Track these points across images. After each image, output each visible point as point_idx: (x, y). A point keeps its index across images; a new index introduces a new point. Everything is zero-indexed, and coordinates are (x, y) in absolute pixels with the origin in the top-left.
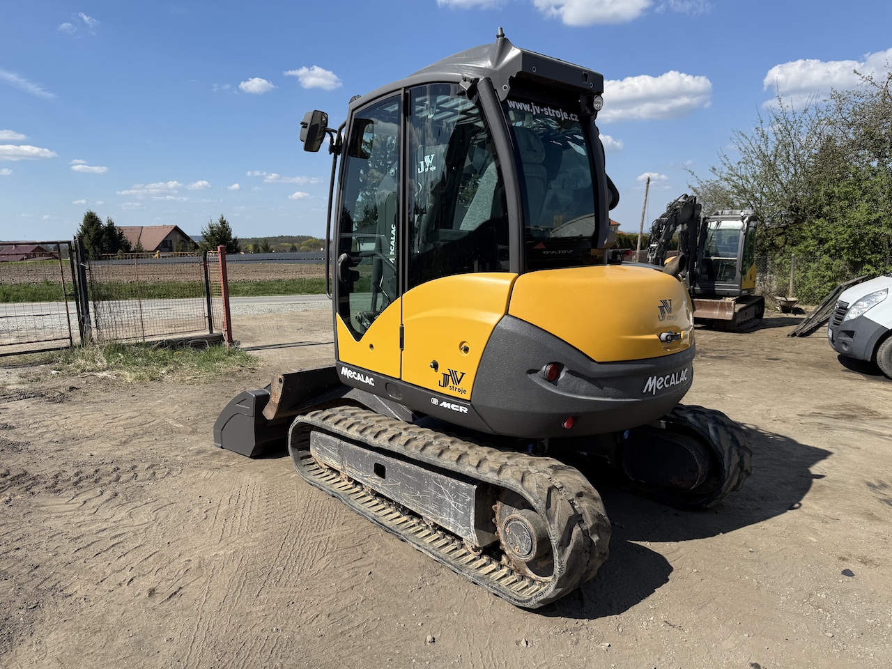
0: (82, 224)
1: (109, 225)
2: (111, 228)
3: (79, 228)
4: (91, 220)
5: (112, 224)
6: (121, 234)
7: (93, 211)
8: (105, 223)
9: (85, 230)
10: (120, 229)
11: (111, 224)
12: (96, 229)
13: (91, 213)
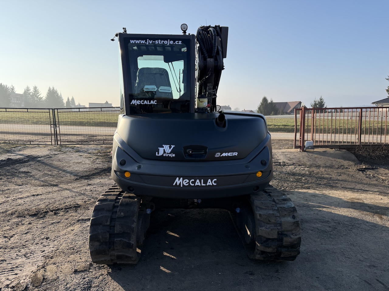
0: (261, 101)
1: (271, 102)
2: (272, 103)
3: (260, 103)
4: (265, 100)
5: (272, 101)
6: (275, 105)
7: (266, 96)
8: (269, 101)
9: (262, 104)
10: (275, 103)
12: (266, 103)
13: (265, 97)
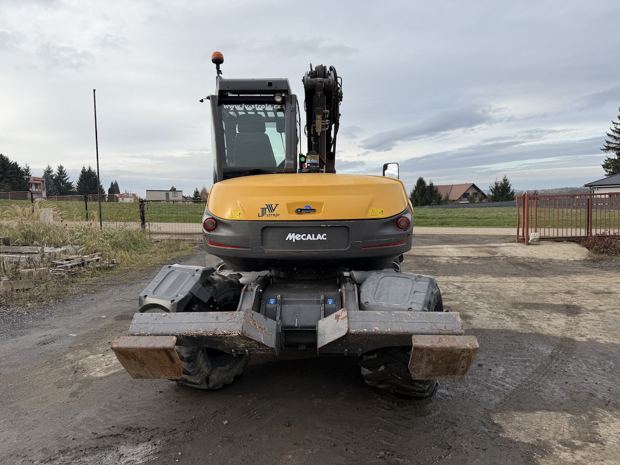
0: (416, 185)
3: (414, 187)
4: (421, 182)
6: (437, 190)
7: (422, 176)
8: (428, 184)
9: (417, 188)
10: (436, 187)
11: (431, 185)
12: (423, 187)
